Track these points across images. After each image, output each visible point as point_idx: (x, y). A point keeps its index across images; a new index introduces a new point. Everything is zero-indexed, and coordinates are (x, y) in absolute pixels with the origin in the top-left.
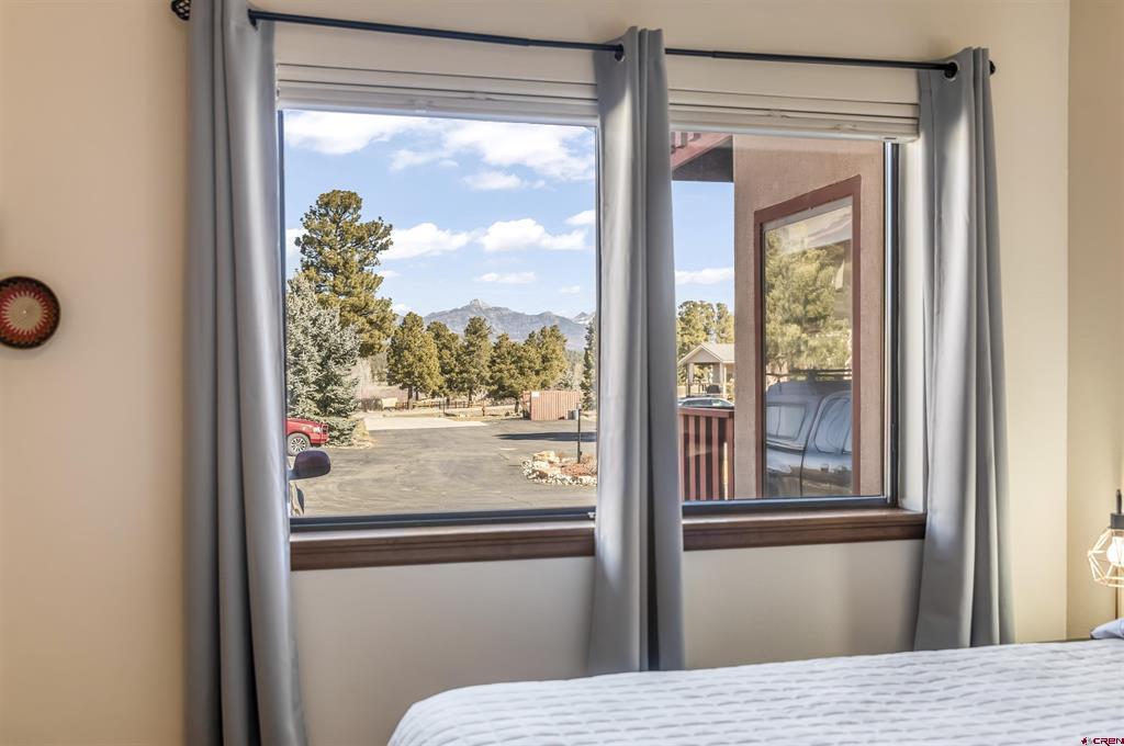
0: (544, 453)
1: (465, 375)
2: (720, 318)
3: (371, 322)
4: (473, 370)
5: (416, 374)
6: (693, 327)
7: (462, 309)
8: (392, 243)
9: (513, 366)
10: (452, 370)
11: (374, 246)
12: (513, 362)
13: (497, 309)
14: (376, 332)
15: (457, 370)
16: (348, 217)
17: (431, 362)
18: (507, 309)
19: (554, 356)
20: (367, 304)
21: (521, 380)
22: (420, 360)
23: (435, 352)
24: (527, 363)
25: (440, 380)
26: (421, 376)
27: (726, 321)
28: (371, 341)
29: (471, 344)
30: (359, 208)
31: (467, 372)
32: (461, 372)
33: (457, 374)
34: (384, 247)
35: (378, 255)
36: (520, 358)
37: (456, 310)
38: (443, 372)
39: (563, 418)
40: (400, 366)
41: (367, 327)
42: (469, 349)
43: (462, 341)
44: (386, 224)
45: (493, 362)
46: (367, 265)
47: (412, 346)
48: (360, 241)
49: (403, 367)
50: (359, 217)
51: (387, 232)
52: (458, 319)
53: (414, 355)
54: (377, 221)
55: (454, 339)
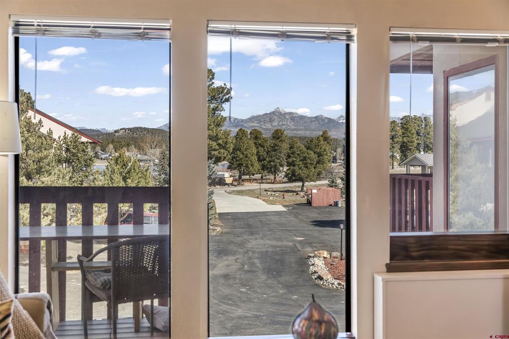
0: (321, 252)
1: (272, 163)
2: (426, 126)
3: (219, 145)
4: (277, 160)
5: (244, 165)
6: (410, 132)
7: (270, 114)
8: (232, 98)
9: (301, 163)
10: (264, 159)
11: (222, 100)
12: (301, 160)
13: (290, 113)
14: (222, 151)
15: (267, 159)
17: (253, 158)
18: (296, 113)
19: (325, 153)
20: (217, 135)
21: (306, 171)
22: (246, 157)
23: (255, 151)
24: (309, 161)
25: (257, 166)
26: (247, 166)
27: (430, 128)
28: (219, 155)
29: (276, 145)
30: (213, 78)
31: (274, 161)
32: (270, 161)
33: (267, 162)
34: (227, 100)
35: (223, 105)
36: (305, 157)
37: (266, 114)
38: (259, 160)
39: (331, 205)
40: (235, 160)
41: (217, 147)
42: (274, 148)
43: (270, 142)
44: (228, 87)
45: (289, 157)
46: (217, 111)
47: (242, 149)
48: (213, 98)
49: (237, 161)
50: (213, 83)
51: (229, 92)
52: (267, 119)
53: (243, 154)
54: (223, 86)
55: (266, 141)
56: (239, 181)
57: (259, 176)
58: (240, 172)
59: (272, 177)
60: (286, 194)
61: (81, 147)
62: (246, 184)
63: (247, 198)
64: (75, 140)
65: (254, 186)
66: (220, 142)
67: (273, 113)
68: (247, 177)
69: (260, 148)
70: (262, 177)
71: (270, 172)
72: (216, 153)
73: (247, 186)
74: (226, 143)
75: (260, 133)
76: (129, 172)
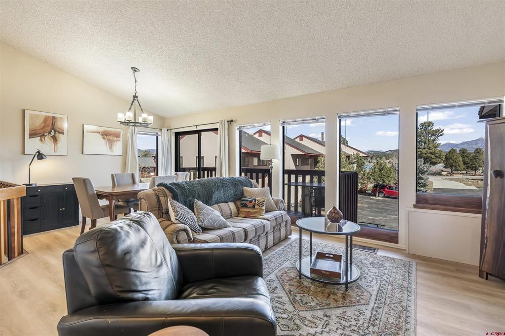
1: (474, 165)
3: (436, 156)
5: (454, 166)
8: (444, 134)
10: (468, 163)
11: (438, 135)
15: (470, 163)
16: (430, 128)
17: (460, 162)
20: (435, 152)
22: (455, 162)
23: (461, 159)
25: (463, 166)
26: (456, 167)
29: (476, 156)
30: (433, 126)
32: (472, 164)
33: (470, 165)
34: (441, 135)
35: (439, 138)
38: (464, 164)
40: (448, 164)
41: (435, 158)
42: (475, 158)
43: (473, 155)
44: (442, 129)
46: (435, 141)
47: (453, 158)
48: (433, 135)
50: (433, 128)
51: (442, 131)
52: (474, 143)
53: (453, 161)
54: (439, 129)
55: (470, 154)
56: (451, 174)
57: (465, 172)
58: (452, 169)
59: (474, 172)
60: (479, 181)
61: (360, 158)
62: (455, 175)
63: (454, 182)
64: (357, 155)
65: (461, 176)
66: (437, 155)
67: (479, 140)
68: (456, 172)
69: (466, 158)
70: (467, 172)
71: (472, 169)
72: (434, 160)
73: (456, 176)
74: (440, 155)
75: (466, 150)
76: (382, 168)
